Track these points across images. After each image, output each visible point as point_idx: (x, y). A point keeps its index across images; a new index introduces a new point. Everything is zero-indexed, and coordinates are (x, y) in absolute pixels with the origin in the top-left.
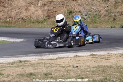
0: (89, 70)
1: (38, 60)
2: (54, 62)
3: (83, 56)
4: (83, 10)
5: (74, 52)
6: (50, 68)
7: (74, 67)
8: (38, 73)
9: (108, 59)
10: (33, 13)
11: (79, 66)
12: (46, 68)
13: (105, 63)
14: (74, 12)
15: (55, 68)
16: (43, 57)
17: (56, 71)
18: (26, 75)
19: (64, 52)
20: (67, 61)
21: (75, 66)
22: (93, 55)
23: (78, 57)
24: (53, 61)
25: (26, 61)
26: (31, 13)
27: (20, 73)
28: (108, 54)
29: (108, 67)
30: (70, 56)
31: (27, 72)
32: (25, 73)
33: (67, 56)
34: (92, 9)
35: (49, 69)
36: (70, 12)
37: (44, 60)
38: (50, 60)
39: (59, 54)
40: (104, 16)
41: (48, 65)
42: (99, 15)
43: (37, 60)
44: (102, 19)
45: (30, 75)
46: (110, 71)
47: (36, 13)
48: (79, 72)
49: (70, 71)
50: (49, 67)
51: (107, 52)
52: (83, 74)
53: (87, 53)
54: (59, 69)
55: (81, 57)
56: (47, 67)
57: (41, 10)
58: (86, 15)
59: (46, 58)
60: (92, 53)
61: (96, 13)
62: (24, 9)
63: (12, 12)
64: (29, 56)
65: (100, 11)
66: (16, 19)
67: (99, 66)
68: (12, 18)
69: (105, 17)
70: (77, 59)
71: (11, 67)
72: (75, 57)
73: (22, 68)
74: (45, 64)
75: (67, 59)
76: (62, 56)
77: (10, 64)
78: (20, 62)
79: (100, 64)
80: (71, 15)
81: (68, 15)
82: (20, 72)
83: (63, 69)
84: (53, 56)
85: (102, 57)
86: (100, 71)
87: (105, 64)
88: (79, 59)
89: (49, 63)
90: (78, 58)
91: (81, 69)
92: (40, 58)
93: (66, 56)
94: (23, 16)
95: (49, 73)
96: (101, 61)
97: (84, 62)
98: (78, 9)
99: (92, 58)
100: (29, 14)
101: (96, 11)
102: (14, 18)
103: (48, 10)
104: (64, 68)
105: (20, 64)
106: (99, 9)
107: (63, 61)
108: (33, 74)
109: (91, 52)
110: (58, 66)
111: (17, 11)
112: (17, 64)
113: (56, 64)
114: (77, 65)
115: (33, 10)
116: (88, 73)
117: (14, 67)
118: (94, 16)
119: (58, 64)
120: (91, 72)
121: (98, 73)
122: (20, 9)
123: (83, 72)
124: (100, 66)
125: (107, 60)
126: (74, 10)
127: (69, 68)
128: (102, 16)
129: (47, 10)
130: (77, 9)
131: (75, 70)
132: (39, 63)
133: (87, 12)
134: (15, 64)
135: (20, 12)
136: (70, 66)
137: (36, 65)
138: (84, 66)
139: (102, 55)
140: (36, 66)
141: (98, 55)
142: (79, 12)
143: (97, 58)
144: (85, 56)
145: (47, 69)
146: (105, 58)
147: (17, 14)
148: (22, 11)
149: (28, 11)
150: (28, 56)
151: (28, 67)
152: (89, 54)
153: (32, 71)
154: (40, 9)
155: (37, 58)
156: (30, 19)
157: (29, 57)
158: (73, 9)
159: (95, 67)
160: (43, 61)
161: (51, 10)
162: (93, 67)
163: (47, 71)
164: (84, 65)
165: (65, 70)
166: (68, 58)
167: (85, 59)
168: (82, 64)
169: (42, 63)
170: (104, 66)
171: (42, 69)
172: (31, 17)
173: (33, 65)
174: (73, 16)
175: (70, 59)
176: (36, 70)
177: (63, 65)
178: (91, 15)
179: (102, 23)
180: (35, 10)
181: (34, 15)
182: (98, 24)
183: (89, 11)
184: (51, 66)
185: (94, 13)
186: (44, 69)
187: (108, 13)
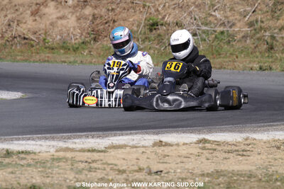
0: (192, 181)
1: (57, 151)
2: (98, 158)
3: (178, 145)
4: (188, 19)
5: (154, 133)
6: (87, 172)
7: (150, 173)
8: (53, 185)
9: (245, 153)
10: (52, 24)
11: (165, 171)
12: (77, 173)
13: (234, 165)
14: (162, 25)
15: (99, 175)
19: (129, 132)
20: (135, 156)
21: (154, 169)
22: (205, 141)
23: (164, 146)
24: (96, 156)
25: (23, 152)
26: (48, 23)
27: (4, 184)
28: (247, 139)
29: (241, 175)
30: (143, 143)
31: (23, 181)
32: (19, 183)
33: (135, 142)
34: (211, 19)
35: (82, 177)
36: (153, 25)
37: (72, 150)
38: (89, 151)
39: (115, 135)
40: (243, 37)
41: (82, 165)
42: (229, 36)
43: (52, 150)
44: (238, 46)
46: (247, 187)
47: (62, 24)
50: (83, 169)
51: (244, 135)
53: (188, 135)
54: (110, 178)
55: (172, 145)
56: (80, 172)
57: (74, 16)
58: (195, 34)
59: (79, 146)
60: (202, 136)
61: (222, 29)
62: (29, 12)
64: (33, 139)
65: (234, 24)
66: (6, 39)
67: (219, 173)
69: (246, 41)
70: (160, 150)
72: (155, 144)
73: (10, 170)
74: (73, 161)
75: (135, 149)
76: (122, 143)
78: (8, 154)
79: (222, 167)
81: (147, 31)
82: (6, 181)
83: (120, 176)
84: (98, 140)
85: (229, 148)
86: (219, 184)
87: (236, 168)
88: (167, 150)
89: (85, 159)
90: (163, 148)
91: (171, 178)
92: (61, 144)
93: (131, 143)
94: (25, 32)
96: (226, 158)
97: (179, 160)
98: (174, 18)
99: (201, 151)
100: (42, 26)
101: (223, 24)
103: (93, 15)
104: (124, 176)
105: (7, 160)
106: (231, 18)
107: (123, 156)
108: (40, 188)
109: (199, 132)
110: (108, 169)
111: (9, 16)
113: (103, 164)
114: (161, 167)
115: (54, 16)
116: (187, 188)
118: (216, 37)
119: (109, 162)
122: (18, 13)
124: (222, 171)
125: (243, 155)
126: (163, 18)
127: (138, 176)
128: (239, 36)
129: (91, 18)
130: (171, 16)
132: (59, 159)
133: (198, 25)
135: (18, 21)
136: (140, 170)
137: (49, 165)
138: (179, 171)
139: (228, 144)
140: (49, 168)
141: (218, 144)
142: (177, 24)
143: (215, 150)
144: (184, 144)
145: (77, 176)
146: (238, 151)
147: (9, 25)
148: (24, 18)
149: (40, 17)
150: (29, 139)
151: (29, 169)
152: (195, 140)
153: (37, 180)
154: (73, 13)
155: (53, 146)
156: (44, 40)
157: (33, 142)
158: (160, 17)
159: (208, 175)
160: (69, 155)
161: (101, 17)
162: (203, 175)
163: (78, 181)
164: (178, 168)
165: (127, 180)
166: (136, 147)
167: (184, 151)
168: (173, 165)
169: (66, 159)
170: (233, 173)
171: (66, 176)
172: (46, 33)
173: (42, 163)
174: (159, 35)
175: (143, 150)
176: (48, 177)
177: (122, 165)
178: (208, 34)
179: (237, 57)
180: (59, 15)
181: (56, 30)
182: (227, 60)
183: (202, 24)
184: (90, 168)
185: (216, 29)
186: (71, 176)
187: (255, 30)
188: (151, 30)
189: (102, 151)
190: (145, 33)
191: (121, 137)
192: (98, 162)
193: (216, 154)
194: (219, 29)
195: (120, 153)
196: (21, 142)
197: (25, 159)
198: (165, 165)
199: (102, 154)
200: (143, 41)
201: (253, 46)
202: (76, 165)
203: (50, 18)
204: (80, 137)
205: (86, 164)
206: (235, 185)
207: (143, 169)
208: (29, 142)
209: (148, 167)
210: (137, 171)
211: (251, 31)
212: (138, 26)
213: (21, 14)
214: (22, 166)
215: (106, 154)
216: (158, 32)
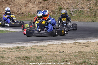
0: (73, 54)
1: (33, 46)
2: (44, 48)
3: (68, 44)
4: (71, 7)
5: (61, 41)
7: (60, 52)
8: (31, 56)
9: (88, 46)
10: (31, 9)
11: (64, 52)
13: (85, 49)
14: (63, 9)
15: (45, 53)
16: (36, 44)
17: (46, 55)
18: (22, 58)
19: (54, 40)
20: (56, 47)
22: (76, 43)
24: (44, 47)
25: (22, 47)
26: (29, 9)
27: (17, 56)
28: (88, 42)
29: (87, 52)
30: (58, 44)
31: (23, 55)
32: (21, 56)
34: (77, 7)
35: (40, 54)
36: (60, 9)
37: (37, 46)
38: (42, 46)
39: (50, 41)
40: (87, 12)
41: (40, 50)
42: (83, 12)
43: (31, 46)
44: (86, 15)
45: (25, 58)
46: (89, 56)
47: (33, 9)
48: (64, 56)
49: (57, 55)
50: (40, 52)
51: (88, 41)
52: (67, 57)
53: (71, 41)
54: (48, 54)
55: (66, 44)
56: (39, 52)
57: (37, 7)
58: (73, 12)
59: (39, 45)
60: (75, 41)
61: (81, 10)
62: (24, 6)
63: (14, 8)
64: (26, 43)
65: (84, 8)
66: (17, 14)
67: (80, 52)
68: (14, 13)
69: (88, 13)
70: (63, 45)
71: (10, 51)
72: (61, 44)
73: (19, 52)
74: (37, 49)
75: (55, 45)
76: (52, 44)
77: (10, 49)
78: (18, 47)
79: (81, 50)
82: (18, 55)
83: (51, 53)
84: (45, 43)
85: (83, 45)
86: (80, 55)
87: (85, 50)
88: (65, 45)
89: (41, 48)
90: (64, 45)
91: (66, 53)
92: (34, 44)
93: (54, 44)
94: (23, 12)
95: (40, 56)
96: (82, 48)
97: (68, 48)
99: (75, 45)
100: (28, 10)
101: (81, 8)
102: (15, 13)
103: (43, 7)
104: (53, 53)
105: (18, 49)
106: (83, 7)
107: (52, 48)
108: (28, 57)
109: (74, 40)
110: (48, 51)
111: (18, 7)
112: (16, 49)
113: (46, 50)
114: (63, 50)
115: (31, 7)
116: (71, 57)
117: (13, 51)
118: (79, 12)
119: (48, 49)
120: (74, 56)
121: (79, 57)
122: (21, 6)
123: (67, 56)
124: (81, 51)
125: (87, 47)
126: (63, 7)
127: (57, 53)
129: (42, 7)
130: (66, 6)
131: (61, 55)
132: (33, 49)
133: (74, 9)
134: (14, 49)
135: (21, 9)
136: (57, 51)
137: (30, 50)
138: (69, 51)
139: (83, 43)
140: (30, 51)
141: (80, 43)
142: (67, 8)
143: (79, 45)
144: (70, 44)
145: (39, 54)
146: (86, 45)
147: (18, 10)
148: (22, 8)
149: (27, 7)
150: (24, 43)
151: (24, 52)
152: (73, 42)
153: (27, 55)
154: (37, 6)
155: (32, 45)
156: (28, 14)
158: (62, 6)
159: (77, 52)
160: (36, 47)
161: (45, 7)
162: (76, 52)
163: (39, 55)
165: (53, 54)
166: (56, 45)
167: (70, 46)
168: (67, 50)
169: (35, 49)
170: (84, 52)
171: (35, 54)
172: (29, 12)
173: (28, 50)
175: (58, 45)
176: (30, 54)
177: (52, 50)
178: (77, 11)
179: (85, 18)
180: (33, 7)
181: (32, 11)
182: (82, 19)
184: (42, 51)
185: (79, 10)
186: (37, 53)
187: (90, 10)
188: (60, 11)
189: (46, 46)
190: (58, 11)
191: (51, 42)
192: (45, 49)
193: (80, 46)
194: (80, 10)
195: (51, 47)
196: (22, 44)
197: (23, 49)
198: (64, 50)
199: (46, 47)
200: (58, 14)
201: (90, 15)
202: (38, 50)
203: (30, 7)
204: (39, 42)
205: (41, 50)
206: (85, 55)
207: (58, 51)
208: (24, 44)
209: (60, 51)
210: (56, 52)
211: (89, 10)
212: (56, 9)
213: (22, 6)
214: (23, 51)
215: (47, 47)
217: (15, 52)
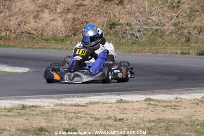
0: (143, 125)
1: (54, 106)
3: (132, 102)
4: (135, 21)
5: (116, 95)
6: (75, 120)
7: (116, 120)
8: (53, 128)
9: (176, 107)
10: (47, 24)
11: (125, 119)
12: (69, 120)
13: (169, 115)
14: (118, 25)
15: (83, 121)
16: (63, 101)
17: (84, 126)
18: (34, 131)
19: (100, 94)
20: (105, 109)
21: (118, 117)
22: (150, 100)
23: (124, 103)
24: (80, 109)
25: (33, 106)
26: (44, 23)
27: (22, 127)
28: (177, 99)
29: (174, 122)
30: (110, 101)
31: (35, 125)
32: (32, 126)
33: (105, 100)
34: (149, 21)
35: (72, 122)
36: (112, 25)
37: (65, 105)
38: (75, 106)
39: (92, 96)
40: (170, 33)
41: (71, 115)
42: (161, 32)
43: (52, 105)
44: (167, 38)
45: (40, 131)
46: (179, 129)
47: (53, 24)
48: (126, 129)
49: (110, 126)
51: (175, 96)
53: (139, 96)
54: (90, 123)
55: (129, 102)
56: (70, 119)
57: (61, 19)
58: (139, 31)
59: (69, 103)
60: (147, 97)
61: (156, 28)
62: (32, 16)
63: (10, 20)
64: (39, 98)
65: (164, 25)
66: (17, 33)
67: (160, 120)
68: (11, 31)
69: (172, 36)
70: (121, 105)
71: (7, 116)
72: (118, 102)
73: (26, 118)
74: (66, 112)
75: (105, 105)
76: (96, 100)
77: (6, 111)
78: (24, 107)
79: (162, 117)
80: (113, 29)
81: (108, 29)
82: (23, 125)
83: (97, 122)
84: (81, 99)
85: (166, 104)
86: (161, 127)
87: (171, 117)
88: (125, 105)
89: (73, 111)
90: (123, 104)
91: (129, 123)
92: (57, 101)
93: (102, 101)
94: (29, 29)
95: (73, 128)
96: (164, 111)
97: (134, 112)
98: (125, 20)
99: (148, 106)
100: (40, 25)
101: (157, 25)
102: (13, 31)
103: (74, 19)
104: (99, 122)
105: (23, 111)
106: (162, 21)
107: (97, 109)
108: (45, 130)
109: (146, 94)
110: (89, 118)
111: (19, 19)
112: (18, 111)
113: (85, 114)
114: (122, 116)
115: (48, 19)
117: (12, 116)
118: (153, 33)
119: (89, 113)
121: (157, 132)
122: (25, 17)
123: (132, 129)
124: (162, 119)
125: (175, 109)
126: (119, 20)
127: (108, 122)
128: (167, 33)
129: (72, 20)
131: (118, 125)
132: (57, 111)
133: (141, 25)
134: (15, 111)
135: (25, 22)
136: (109, 118)
137: (50, 115)
138: (134, 119)
139: (165, 101)
140: (51, 117)
141: (159, 101)
142: (128, 24)
143: (157, 105)
144: (136, 102)
145: (69, 122)
146: (171, 106)
147: (19, 25)
148: (28, 20)
149: (39, 19)
150: (36, 98)
151: (38, 117)
152: (143, 99)
153: (43, 124)
154: (60, 17)
155: (53, 103)
156: (42, 34)
157: (39, 100)
158: (117, 20)
159: (153, 121)
160: (63, 108)
161: (79, 19)
162: (150, 121)
163: (69, 125)
164: (133, 117)
165: (101, 124)
166: (106, 103)
167: (136, 106)
168: (130, 115)
169: (61, 111)
170: (169, 120)
171: (61, 122)
172: (43, 30)
173: (45, 114)
174: (116, 31)
175: (111, 105)
176: (50, 122)
177: (97, 115)
178: (148, 31)
179: (166, 46)
180: (51, 18)
181: (49, 28)
182: (160, 47)
183: (144, 24)
184: (77, 116)
185: (153, 28)
186: (65, 122)
187: (178, 28)
188: (111, 28)
189: (84, 106)
191: (96, 97)
192: (83, 113)
193: (158, 108)
195: (95, 107)
196: (31, 100)
197: (35, 110)
198: (125, 115)
200: (106, 35)
201: (176, 39)
202: (67, 115)
203: (46, 20)
204: (69, 97)
205: (74, 114)
206: (171, 128)
207: (111, 118)
208: (37, 100)
210: (107, 119)
211: (175, 29)
212: (102, 26)
213: (27, 17)
215: (86, 108)
216: (115, 29)
217: (17, 117)
